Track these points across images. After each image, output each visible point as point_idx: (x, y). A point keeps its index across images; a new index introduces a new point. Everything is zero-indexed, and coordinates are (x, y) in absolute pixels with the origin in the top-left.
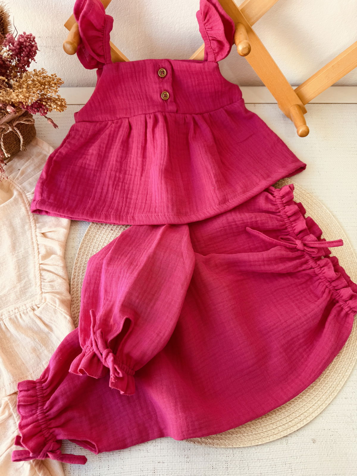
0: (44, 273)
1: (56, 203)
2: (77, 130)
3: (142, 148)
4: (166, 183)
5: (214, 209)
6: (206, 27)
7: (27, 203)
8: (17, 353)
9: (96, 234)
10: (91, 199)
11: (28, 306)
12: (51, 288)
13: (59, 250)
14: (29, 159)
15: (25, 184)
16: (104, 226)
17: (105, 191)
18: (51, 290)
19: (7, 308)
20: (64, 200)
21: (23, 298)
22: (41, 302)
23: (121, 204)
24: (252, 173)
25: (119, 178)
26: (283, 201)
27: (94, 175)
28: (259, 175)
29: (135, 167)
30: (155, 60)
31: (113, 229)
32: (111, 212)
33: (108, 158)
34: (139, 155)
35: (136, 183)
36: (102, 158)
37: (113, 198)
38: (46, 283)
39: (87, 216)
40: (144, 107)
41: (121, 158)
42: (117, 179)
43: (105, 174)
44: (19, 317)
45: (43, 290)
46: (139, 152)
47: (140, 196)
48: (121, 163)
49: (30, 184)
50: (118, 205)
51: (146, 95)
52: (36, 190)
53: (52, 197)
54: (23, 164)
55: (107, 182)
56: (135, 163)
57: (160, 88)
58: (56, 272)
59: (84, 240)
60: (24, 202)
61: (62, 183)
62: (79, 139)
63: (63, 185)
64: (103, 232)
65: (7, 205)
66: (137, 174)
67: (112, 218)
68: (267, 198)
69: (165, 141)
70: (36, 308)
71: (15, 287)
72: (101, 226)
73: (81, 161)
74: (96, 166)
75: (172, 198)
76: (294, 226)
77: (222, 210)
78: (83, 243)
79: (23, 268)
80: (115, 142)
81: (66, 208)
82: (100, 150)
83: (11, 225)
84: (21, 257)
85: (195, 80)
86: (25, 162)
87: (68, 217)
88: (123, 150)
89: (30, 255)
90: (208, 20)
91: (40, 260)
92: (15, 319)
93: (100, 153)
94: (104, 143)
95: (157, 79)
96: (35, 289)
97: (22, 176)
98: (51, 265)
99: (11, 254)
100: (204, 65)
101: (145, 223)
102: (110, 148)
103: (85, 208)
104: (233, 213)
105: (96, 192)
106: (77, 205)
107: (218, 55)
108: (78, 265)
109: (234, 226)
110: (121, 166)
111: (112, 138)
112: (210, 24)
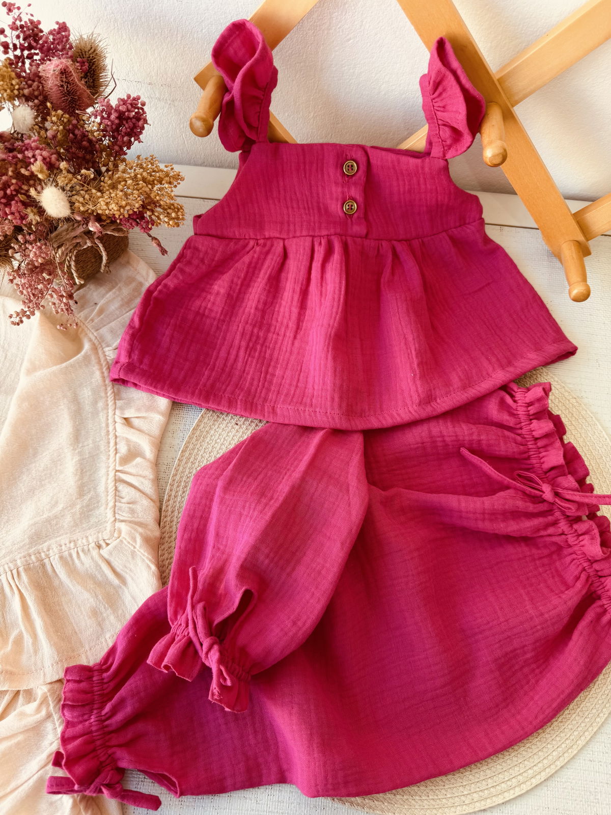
0: (121, 487)
1: (152, 371)
2: (196, 249)
3: (300, 292)
4: (335, 359)
5: (410, 412)
6: (436, 105)
7: (104, 364)
8: (67, 613)
9: (211, 428)
10: (208, 368)
11: (90, 539)
12: (131, 513)
13: (148, 451)
14: (113, 287)
15: (104, 331)
16: (224, 416)
17: (232, 357)
18: (129, 517)
19: (58, 539)
20: (166, 367)
21: (84, 525)
22: (112, 535)
23: (255, 383)
24: (483, 354)
25: (258, 337)
26: (529, 411)
27: (218, 328)
28: (494, 360)
29: (285, 321)
30: (340, 145)
31: (239, 423)
32: (239, 395)
33: (242, 302)
34: (295, 303)
35: (284, 349)
36: (234, 300)
37: (244, 371)
38: (123, 505)
39: (199, 399)
40: (312, 224)
41: (265, 304)
42: (254, 339)
43: (235, 328)
44: (75, 556)
45: (117, 516)
46: (296, 297)
47: (288, 373)
48: (264, 312)
49: (112, 331)
50: (251, 384)
51: (318, 203)
52: (120, 344)
53: (146, 361)
54: (103, 296)
55: (237, 342)
56: (287, 315)
57: (343, 193)
58: (141, 488)
59: (190, 438)
60: (99, 362)
61: (165, 337)
62: (197, 266)
63: (165, 340)
64: (222, 426)
65: (72, 366)
66: (288, 334)
67: (239, 406)
68: (502, 403)
69: (340, 288)
70: (104, 545)
71: (73, 505)
72: (220, 416)
73: (198, 303)
74: (221, 313)
75: (341, 386)
76: (543, 457)
77: (424, 415)
78: (188, 442)
79: (88, 473)
80: (258, 277)
81: (168, 382)
82: (231, 287)
83: (76, 400)
84: (87, 456)
85: (405, 184)
86: (107, 292)
87: (168, 397)
88: (269, 292)
89: (101, 452)
90: (440, 95)
91: (117, 465)
92: (69, 559)
93: (232, 292)
94: (239, 278)
95: (340, 178)
96: (105, 512)
97: (99, 316)
98: (134, 475)
99: (72, 448)
100: (423, 162)
101: (292, 422)
102: (248, 286)
103: (197, 384)
104: (441, 422)
105: (217, 357)
106: (185, 378)
107: (449, 149)
108: (178, 478)
109: (440, 444)
110: (263, 317)
111: (253, 270)
112: (442, 100)
